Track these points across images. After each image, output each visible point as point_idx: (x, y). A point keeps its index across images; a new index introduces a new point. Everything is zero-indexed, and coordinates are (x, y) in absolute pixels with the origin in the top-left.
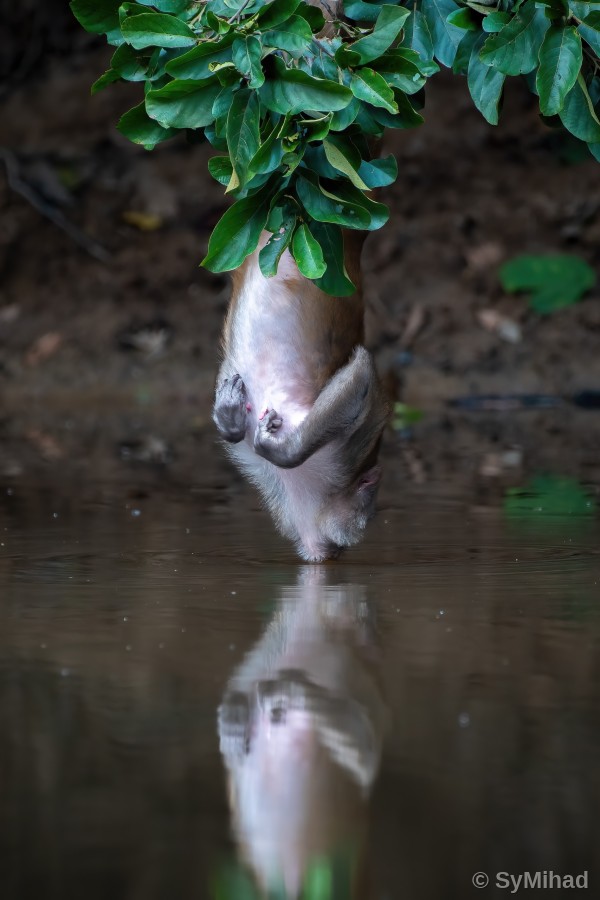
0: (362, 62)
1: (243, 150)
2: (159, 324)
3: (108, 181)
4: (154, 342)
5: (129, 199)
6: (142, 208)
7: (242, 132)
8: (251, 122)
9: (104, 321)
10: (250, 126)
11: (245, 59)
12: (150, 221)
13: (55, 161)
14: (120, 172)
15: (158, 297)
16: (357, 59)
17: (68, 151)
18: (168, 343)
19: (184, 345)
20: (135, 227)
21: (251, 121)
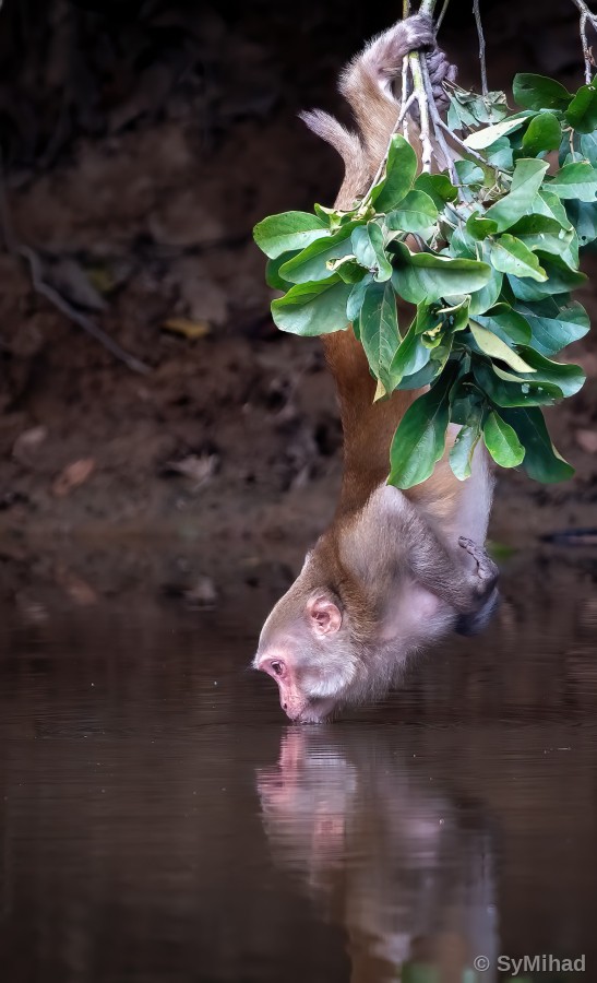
0: (501, 229)
1: (386, 351)
2: (209, 449)
3: (148, 284)
4: (201, 468)
5: (172, 303)
6: (187, 313)
7: (381, 330)
8: (388, 318)
9: (143, 445)
10: (389, 322)
11: (368, 250)
12: (195, 330)
13: (85, 260)
14: (161, 274)
15: (205, 417)
16: (494, 226)
17: (101, 249)
18: (217, 470)
19: (238, 473)
20: (180, 335)
21: (390, 317)
